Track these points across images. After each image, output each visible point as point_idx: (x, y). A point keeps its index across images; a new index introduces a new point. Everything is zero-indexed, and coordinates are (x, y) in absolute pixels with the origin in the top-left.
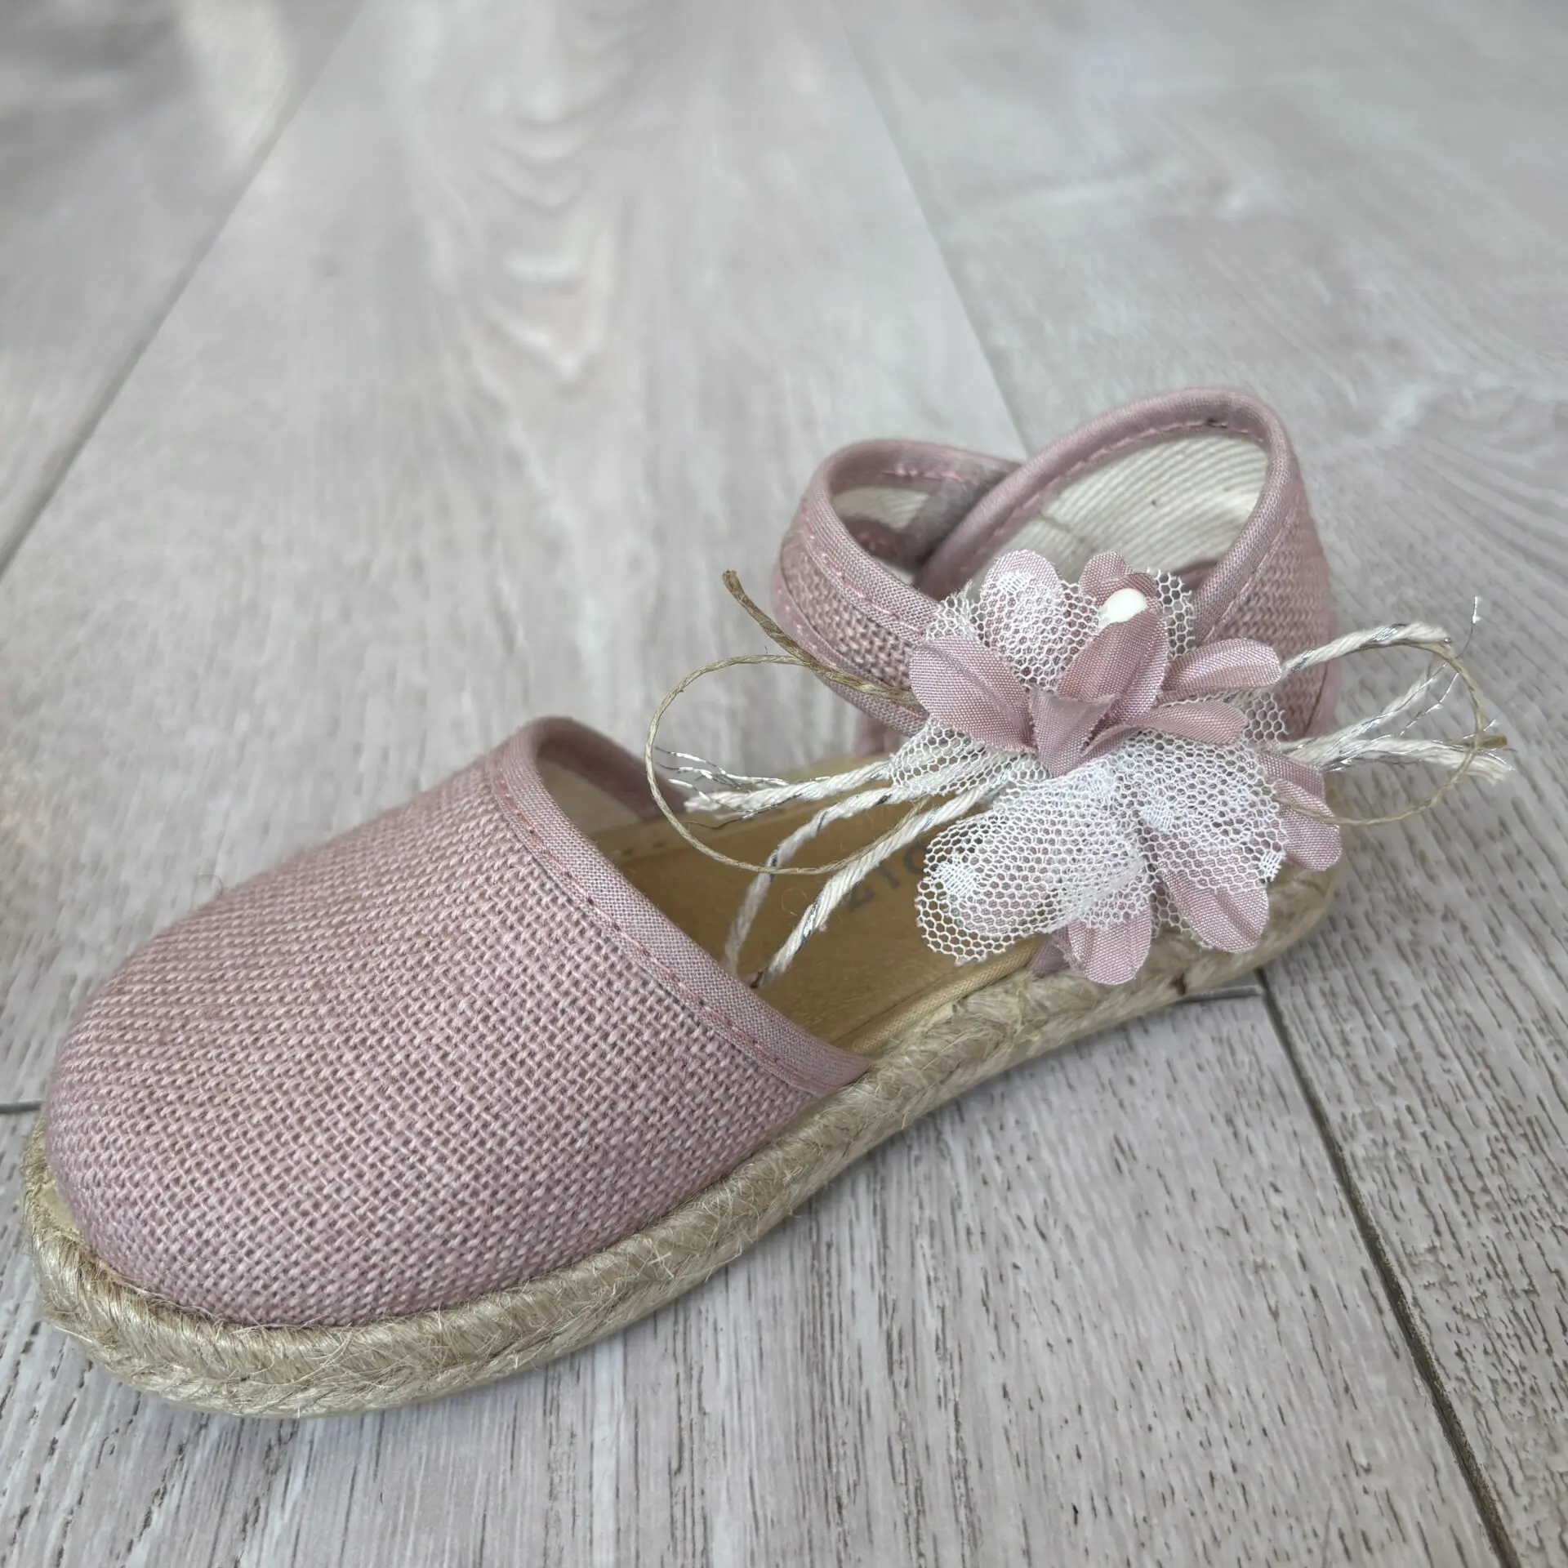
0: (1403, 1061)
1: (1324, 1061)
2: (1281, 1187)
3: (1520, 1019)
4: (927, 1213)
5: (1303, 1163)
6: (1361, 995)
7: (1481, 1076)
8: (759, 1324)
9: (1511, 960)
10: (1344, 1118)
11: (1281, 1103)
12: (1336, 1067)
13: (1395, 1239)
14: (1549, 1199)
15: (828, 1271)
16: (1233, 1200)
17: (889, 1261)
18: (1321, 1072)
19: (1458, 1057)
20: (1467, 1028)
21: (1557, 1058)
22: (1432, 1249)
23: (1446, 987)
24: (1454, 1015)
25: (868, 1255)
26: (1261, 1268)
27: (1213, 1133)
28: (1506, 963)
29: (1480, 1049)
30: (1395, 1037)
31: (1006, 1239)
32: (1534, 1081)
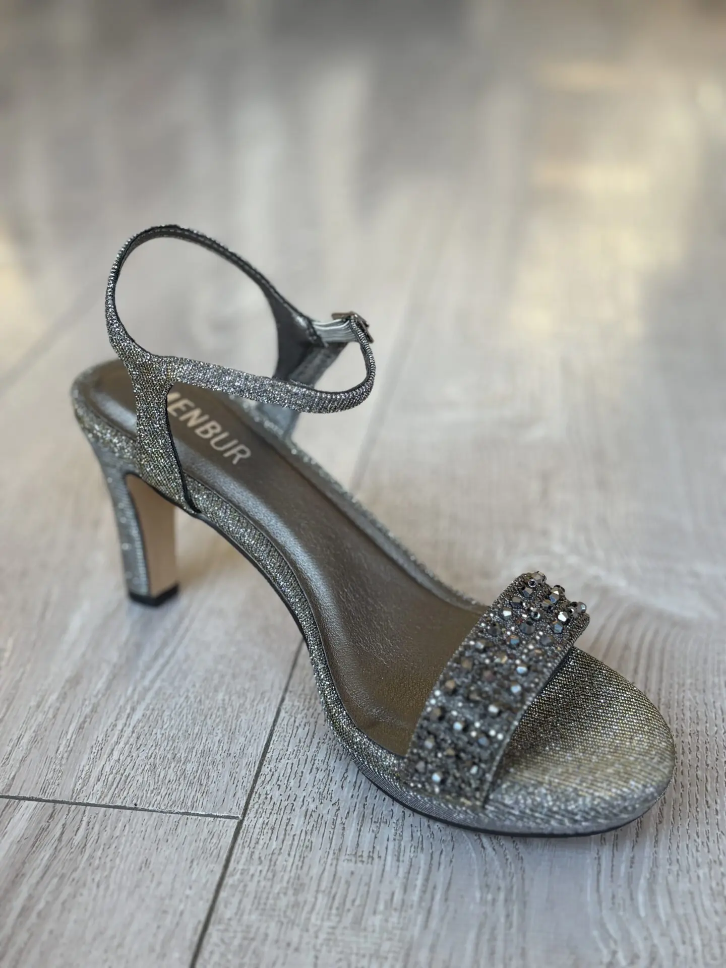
0: (273, 854)
1: (244, 847)
2: (192, 887)
3: (330, 847)
6: (277, 826)
7: (298, 864)
9: (345, 826)
10: (235, 869)
11: (215, 859)
12: (246, 850)
13: (219, 912)
14: (285, 912)
16: (173, 888)
18: (240, 851)
19: (294, 857)
20: (307, 847)
21: (331, 865)
22: (230, 919)
23: (312, 830)
24: (307, 840)
26: (165, 912)
27: (183, 864)
28: (343, 826)
29: (305, 855)
30: (277, 845)
31: (84, 885)
32: (315, 871)
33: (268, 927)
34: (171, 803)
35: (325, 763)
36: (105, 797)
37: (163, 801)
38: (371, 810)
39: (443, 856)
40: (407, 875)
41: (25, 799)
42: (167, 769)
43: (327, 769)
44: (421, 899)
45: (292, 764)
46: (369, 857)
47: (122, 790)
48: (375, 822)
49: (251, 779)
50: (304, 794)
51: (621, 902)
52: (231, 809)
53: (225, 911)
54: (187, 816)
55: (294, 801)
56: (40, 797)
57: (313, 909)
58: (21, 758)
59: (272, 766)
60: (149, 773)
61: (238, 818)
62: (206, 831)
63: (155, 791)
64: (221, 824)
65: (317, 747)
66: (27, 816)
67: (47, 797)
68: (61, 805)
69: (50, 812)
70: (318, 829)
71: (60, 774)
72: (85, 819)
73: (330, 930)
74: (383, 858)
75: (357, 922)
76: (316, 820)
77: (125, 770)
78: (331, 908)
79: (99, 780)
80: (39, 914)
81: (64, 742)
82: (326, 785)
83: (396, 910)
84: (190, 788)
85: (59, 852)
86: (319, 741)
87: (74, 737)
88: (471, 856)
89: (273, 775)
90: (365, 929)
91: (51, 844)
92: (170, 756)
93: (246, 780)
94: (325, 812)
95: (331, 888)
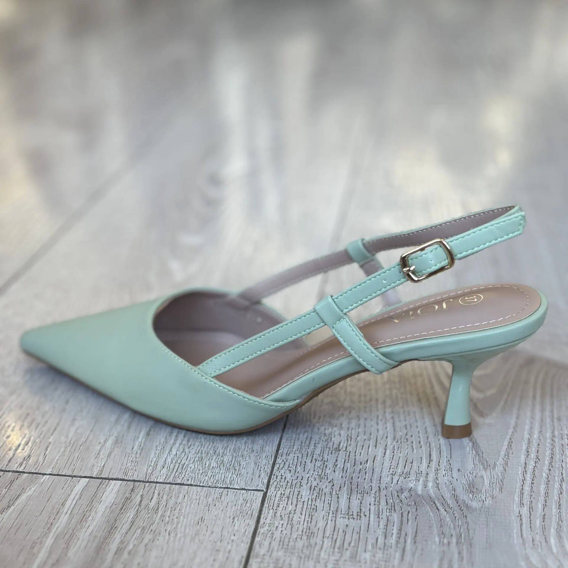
0: (290, 514)
1: (269, 509)
2: (236, 535)
3: (330, 509)
4: (144, 525)
5: (245, 531)
6: (291, 496)
7: (308, 521)
8: (89, 540)
10: (264, 523)
11: (250, 517)
12: (271, 511)
13: (256, 551)
14: (302, 550)
15: (112, 533)
16: (222, 536)
17: (128, 533)
18: (266, 512)
19: (305, 515)
20: (313, 509)
21: (332, 520)
22: (264, 555)
23: (316, 498)
24: (313, 505)
25: (124, 531)
26: (218, 551)
27: (228, 520)
28: (337, 496)
29: (313, 514)
30: (292, 507)
31: (160, 534)
32: (321, 524)
33: (291, 560)
34: (215, 481)
35: (321, 456)
36: (169, 477)
37: (210, 480)
38: (356, 486)
39: (410, 515)
40: (385, 527)
41: (113, 479)
42: (210, 460)
43: (322, 460)
44: (397, 542)
45: (298, 457)
46: (358, 515)
47: (180, 473)
48: (359, 493)
49: (270, 467)
50: (308, 475)
51: (539, 544)
52: (258, 485)
53: (260, 549)
54: (227, 490)
55: (302, 480)
56: (123, 478)
57: (322, 548)
58: (108, 454)
59: (284, 457)
60: (198, 462)
61: (263, 491)
62: (241, 499)
63: (203, 474)
64: (252, 494)
65: (314, 446)
66: (114, 491)
67: (128, 478)
68: (139, 483)
69: (132, 487)
70: (320, 498)
71: (136, 464)
72: (156, 492)
73: (335, 562)
74: (368, 516)
75: (354, 557)
76: (318, 492)
77: (181, 461)
78: (334, 548)
79: (164, 467)
80: (129, 553)
81: (137, 443)
82: (323, 470)
83: (380, 549)
84: (228, 472)
85: (140, 512)
86: (315, 442)
87: (143, 440)
88: (430, 515)
89: (285, 463)
90: (359, 561)
91: (134, 508)
92: (211, 452)
93: (266, 467)
94: (324, 487)
95: (333, 535)
